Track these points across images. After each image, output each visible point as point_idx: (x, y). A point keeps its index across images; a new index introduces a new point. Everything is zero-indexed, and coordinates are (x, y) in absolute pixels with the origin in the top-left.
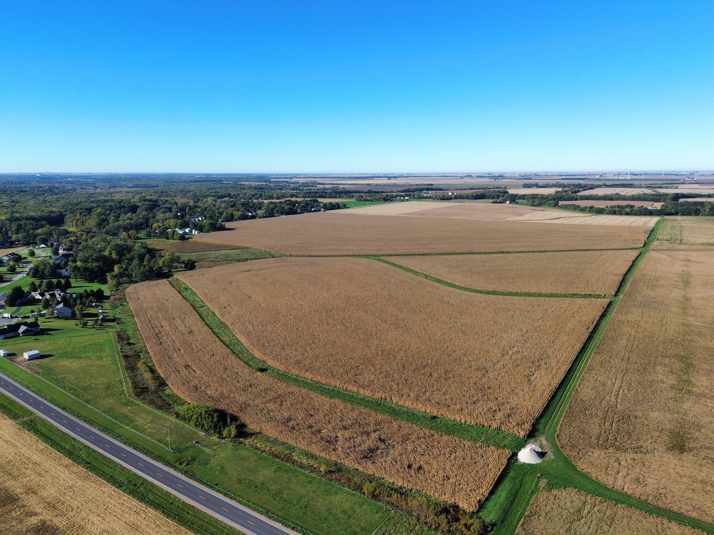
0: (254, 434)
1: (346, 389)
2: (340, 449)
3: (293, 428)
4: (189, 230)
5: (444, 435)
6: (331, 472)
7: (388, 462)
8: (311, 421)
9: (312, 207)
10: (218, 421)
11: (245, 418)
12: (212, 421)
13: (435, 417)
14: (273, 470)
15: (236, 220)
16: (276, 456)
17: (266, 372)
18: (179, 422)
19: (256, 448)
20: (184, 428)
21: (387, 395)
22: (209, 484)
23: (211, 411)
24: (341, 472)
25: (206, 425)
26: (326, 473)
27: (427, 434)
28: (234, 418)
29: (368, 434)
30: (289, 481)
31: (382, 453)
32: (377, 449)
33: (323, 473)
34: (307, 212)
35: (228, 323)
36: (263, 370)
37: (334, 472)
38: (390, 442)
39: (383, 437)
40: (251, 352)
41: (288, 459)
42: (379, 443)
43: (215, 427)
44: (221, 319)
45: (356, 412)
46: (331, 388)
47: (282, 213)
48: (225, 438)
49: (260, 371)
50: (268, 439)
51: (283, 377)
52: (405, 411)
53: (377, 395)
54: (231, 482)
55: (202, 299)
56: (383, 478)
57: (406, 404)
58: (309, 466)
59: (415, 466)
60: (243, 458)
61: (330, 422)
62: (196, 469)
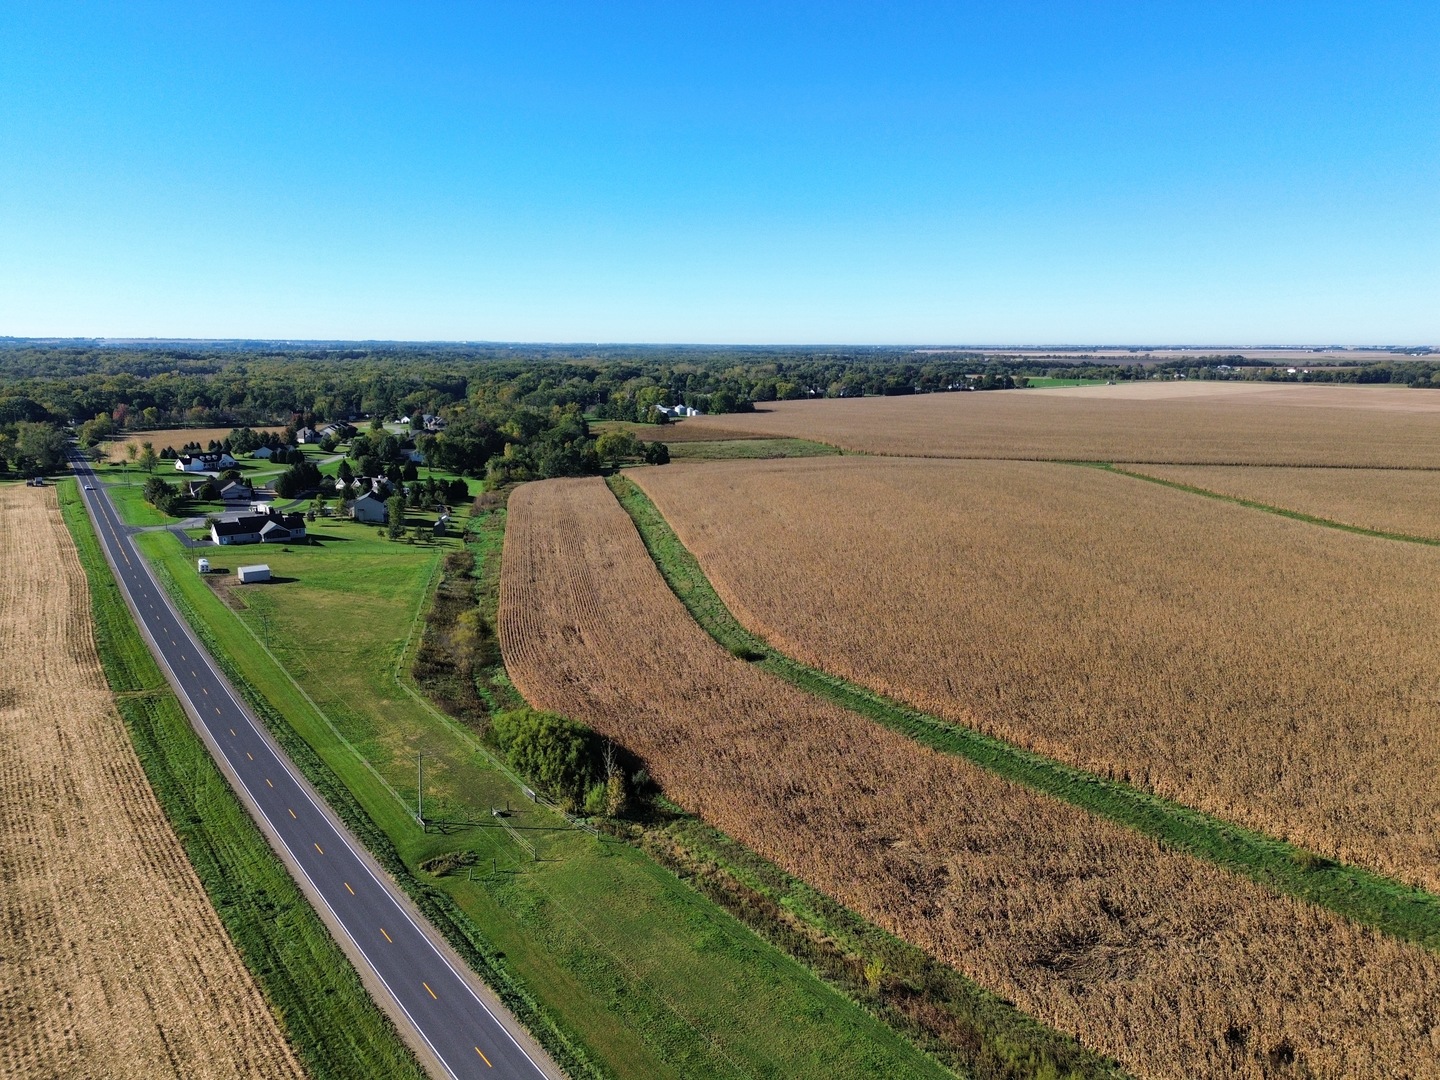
0: (677, 817)
1: (990, 734)
2: (948, 913)
3: (801, 817)
4: (681, 409)
5: (1377, 935)
6: (904, 991)
7: (1137, 998)
8: (865, 805)
9: (948, 382)
10: (581, 760)
11: (662, 768)
12: (563, 761)
13: (1325, 864)
14: (699, 943)
15: (780, 399)
16: (724, 899)
17: (761, 663)
18: (483, 752)
19: (670, 861)
20: (489, 769)
21: (1133, 765)
22: (478, 947)
23: (566, 730)
24: (946, 1000)
25: (544, 768)
26: (884, 991)
27: (1304, 920)
28: (630, 763)
29: (1059, 880)
30: (745, 992)
31: (1112, 958)
32: (1094, 938)
33: (874, 988)
34: (935, 391)
35: (698, 555)
36: (750, 657)
37: (915, 994)
38: (1144, 922)
39: (1115, 899)
40: (734, 613)
41: (763, 914)
42: (1099, 919)
43: (568, 777)
44: (686, 546)
45: (1020, 802)
46: (942, 723)
47: (880, 392)
48: (587, 815)
49: (743, 657)
50: (714, 839)
51: (801, 677)
52: (1201, 827)
53: (1096, 764)
54: (547, 957)
55: (661, 510)
56: (1116, 1065)
57: (1206, 804)
58: (825, 953)
59: (1263, 1040)
60: (617, 885)
61: (923, 820)
62: (465, 891)
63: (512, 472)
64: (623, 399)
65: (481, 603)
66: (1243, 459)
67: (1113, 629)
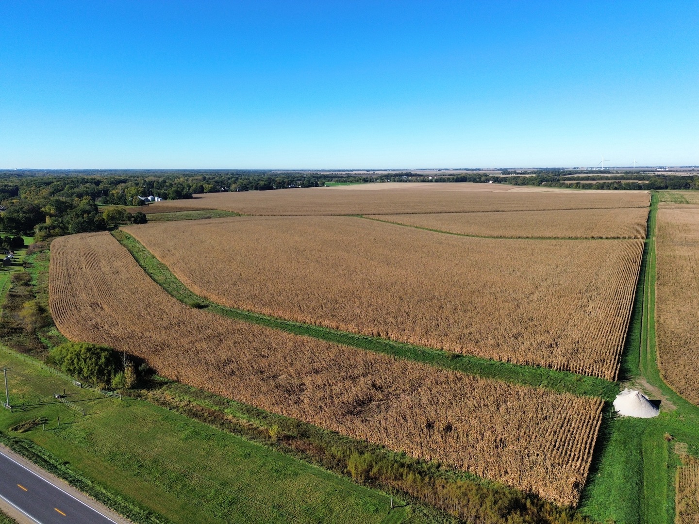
0: (166, 383)
1: (320, 325)
2: (306, 401)
3: (233, 373)
4: (152, 198)
5: (478, 378)
6: (288, 438)
7: (390, 419)
8: (264, 363)
9: (289, 184)
10: (108, 362)
11: (154, 361)
12: (96, 364)
13: (458, 356)
14: (183, 436)
15: (206, 193)
16: (195, 415)
17: (206, 309)
18: (46, 368)
19: (164, 404)
20: (50, 376)
21: (381, 328)
22: (52, 461)
23: (97, 349)
24: (308, 437)
25: (85, 370)
26: (279, 439)
27: (451, 377)
28: (137, 361)
29: (354, 378)
30: (210, 453)
31: (378, 406)
32: (370, 400)
33: (274, 439)
34: (283, 188)
35: (167, 264)
36: (199, 307)
37: (293, 438)
38: (391, 391)
39: (378, 382)
40: (190, 289)
41: (216, 418)
42: (372, 391)
43: (100, 373)
44: (160, 260)
45: (335, 351)
46: (298, 324)
47: (256, 189)
48: (114, 390)
49: (196, 307)
50: (187, 390)
51: (226, 313)
52: (410, 349)
53: (367, 331)
54: (95, 459)
55: (145, 245)
56: (383, 447)
57: (411, 340)
58: (249, 429)
59: (440, 425)
60: (135, 419)
61: (292, 364)
62: (40, 438)
63: (51, 231)
64: (117, 193)
65: (37, 297)
66: (415, 211)
67: (369, 278)
